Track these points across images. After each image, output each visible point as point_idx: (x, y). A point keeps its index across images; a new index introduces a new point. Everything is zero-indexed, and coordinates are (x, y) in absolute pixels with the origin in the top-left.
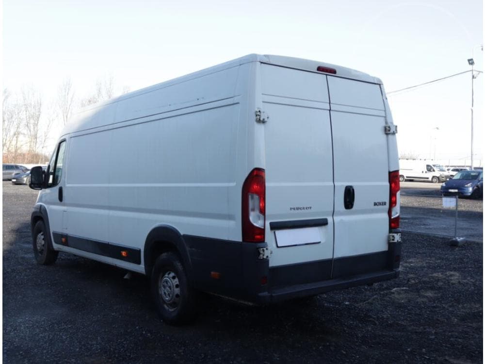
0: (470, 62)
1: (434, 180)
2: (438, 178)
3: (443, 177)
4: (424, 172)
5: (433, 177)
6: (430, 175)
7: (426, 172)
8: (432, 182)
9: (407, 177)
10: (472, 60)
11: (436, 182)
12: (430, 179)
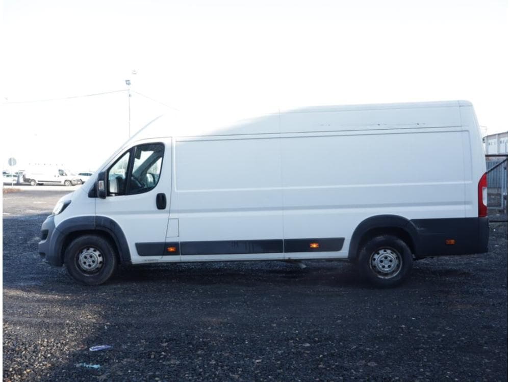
0: (127, 82)
1: (67, 183)
2: (71, 181)
3: (74, 181)
4: (57, 176)
5: (66, 181)
6: (62, 179)
7: (58, 176)
8: (64, 185)
9: (39, 181)
10: (129, 81)
11: (68, 185)
12: (63, 183)
